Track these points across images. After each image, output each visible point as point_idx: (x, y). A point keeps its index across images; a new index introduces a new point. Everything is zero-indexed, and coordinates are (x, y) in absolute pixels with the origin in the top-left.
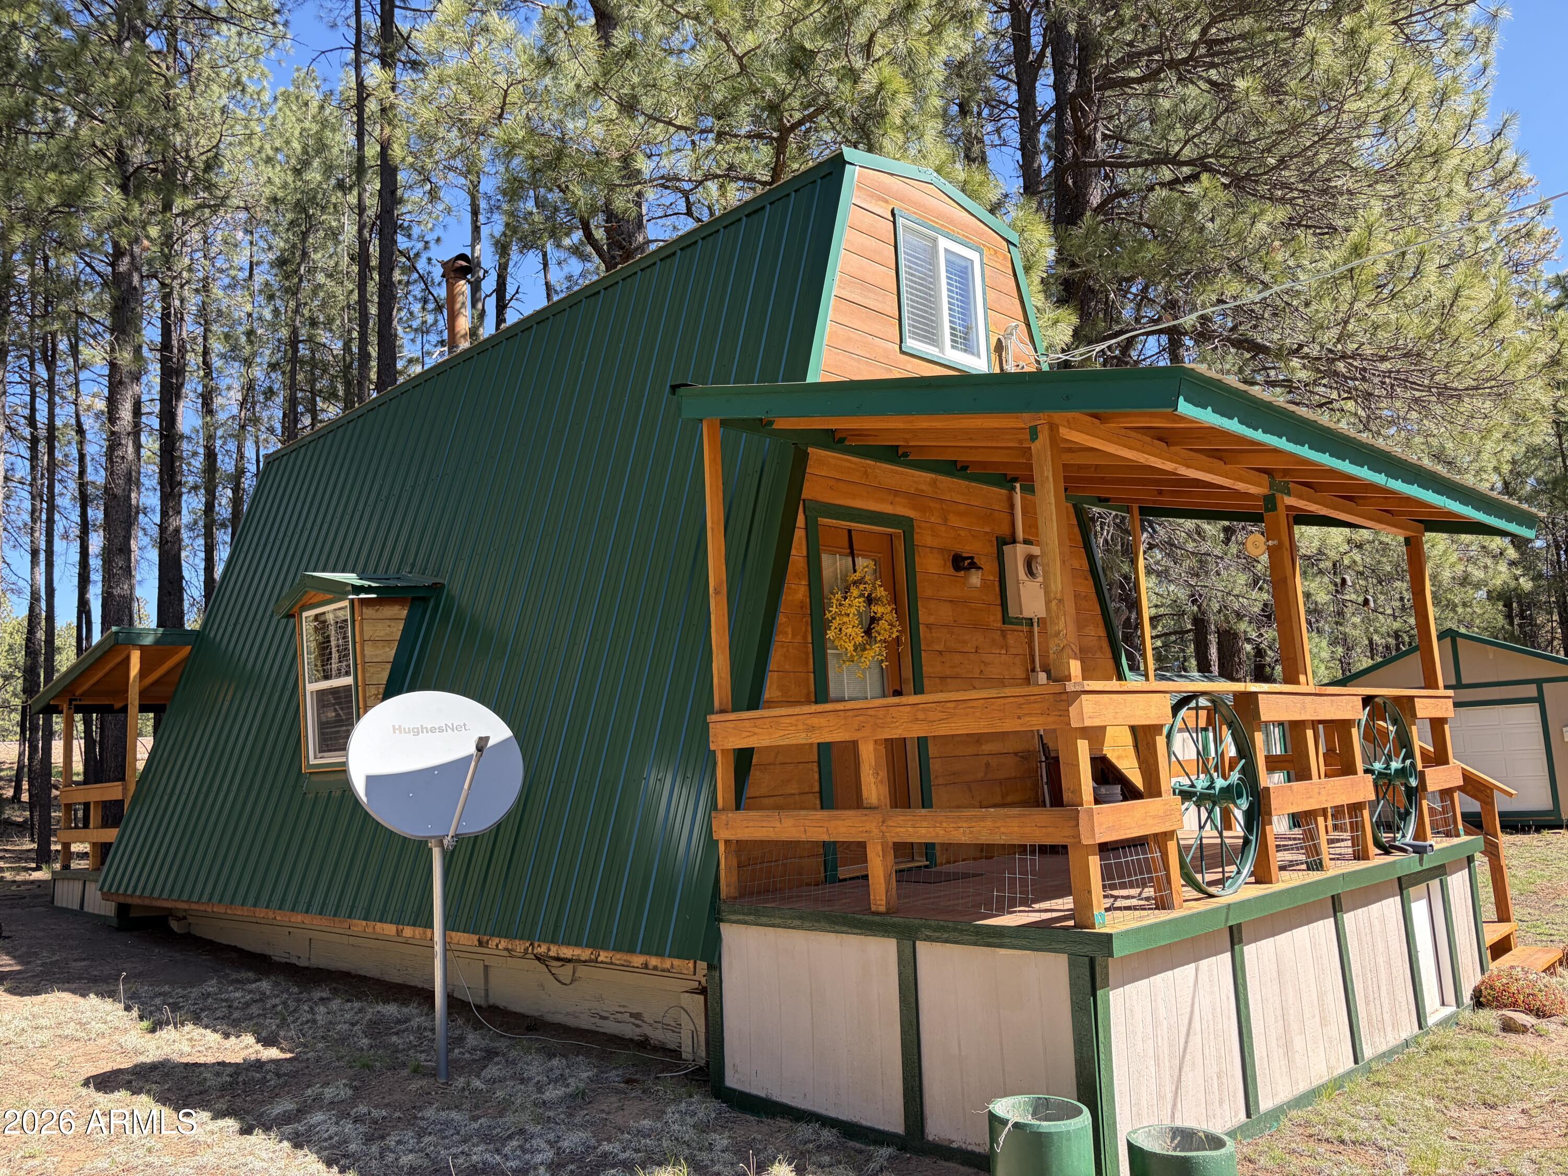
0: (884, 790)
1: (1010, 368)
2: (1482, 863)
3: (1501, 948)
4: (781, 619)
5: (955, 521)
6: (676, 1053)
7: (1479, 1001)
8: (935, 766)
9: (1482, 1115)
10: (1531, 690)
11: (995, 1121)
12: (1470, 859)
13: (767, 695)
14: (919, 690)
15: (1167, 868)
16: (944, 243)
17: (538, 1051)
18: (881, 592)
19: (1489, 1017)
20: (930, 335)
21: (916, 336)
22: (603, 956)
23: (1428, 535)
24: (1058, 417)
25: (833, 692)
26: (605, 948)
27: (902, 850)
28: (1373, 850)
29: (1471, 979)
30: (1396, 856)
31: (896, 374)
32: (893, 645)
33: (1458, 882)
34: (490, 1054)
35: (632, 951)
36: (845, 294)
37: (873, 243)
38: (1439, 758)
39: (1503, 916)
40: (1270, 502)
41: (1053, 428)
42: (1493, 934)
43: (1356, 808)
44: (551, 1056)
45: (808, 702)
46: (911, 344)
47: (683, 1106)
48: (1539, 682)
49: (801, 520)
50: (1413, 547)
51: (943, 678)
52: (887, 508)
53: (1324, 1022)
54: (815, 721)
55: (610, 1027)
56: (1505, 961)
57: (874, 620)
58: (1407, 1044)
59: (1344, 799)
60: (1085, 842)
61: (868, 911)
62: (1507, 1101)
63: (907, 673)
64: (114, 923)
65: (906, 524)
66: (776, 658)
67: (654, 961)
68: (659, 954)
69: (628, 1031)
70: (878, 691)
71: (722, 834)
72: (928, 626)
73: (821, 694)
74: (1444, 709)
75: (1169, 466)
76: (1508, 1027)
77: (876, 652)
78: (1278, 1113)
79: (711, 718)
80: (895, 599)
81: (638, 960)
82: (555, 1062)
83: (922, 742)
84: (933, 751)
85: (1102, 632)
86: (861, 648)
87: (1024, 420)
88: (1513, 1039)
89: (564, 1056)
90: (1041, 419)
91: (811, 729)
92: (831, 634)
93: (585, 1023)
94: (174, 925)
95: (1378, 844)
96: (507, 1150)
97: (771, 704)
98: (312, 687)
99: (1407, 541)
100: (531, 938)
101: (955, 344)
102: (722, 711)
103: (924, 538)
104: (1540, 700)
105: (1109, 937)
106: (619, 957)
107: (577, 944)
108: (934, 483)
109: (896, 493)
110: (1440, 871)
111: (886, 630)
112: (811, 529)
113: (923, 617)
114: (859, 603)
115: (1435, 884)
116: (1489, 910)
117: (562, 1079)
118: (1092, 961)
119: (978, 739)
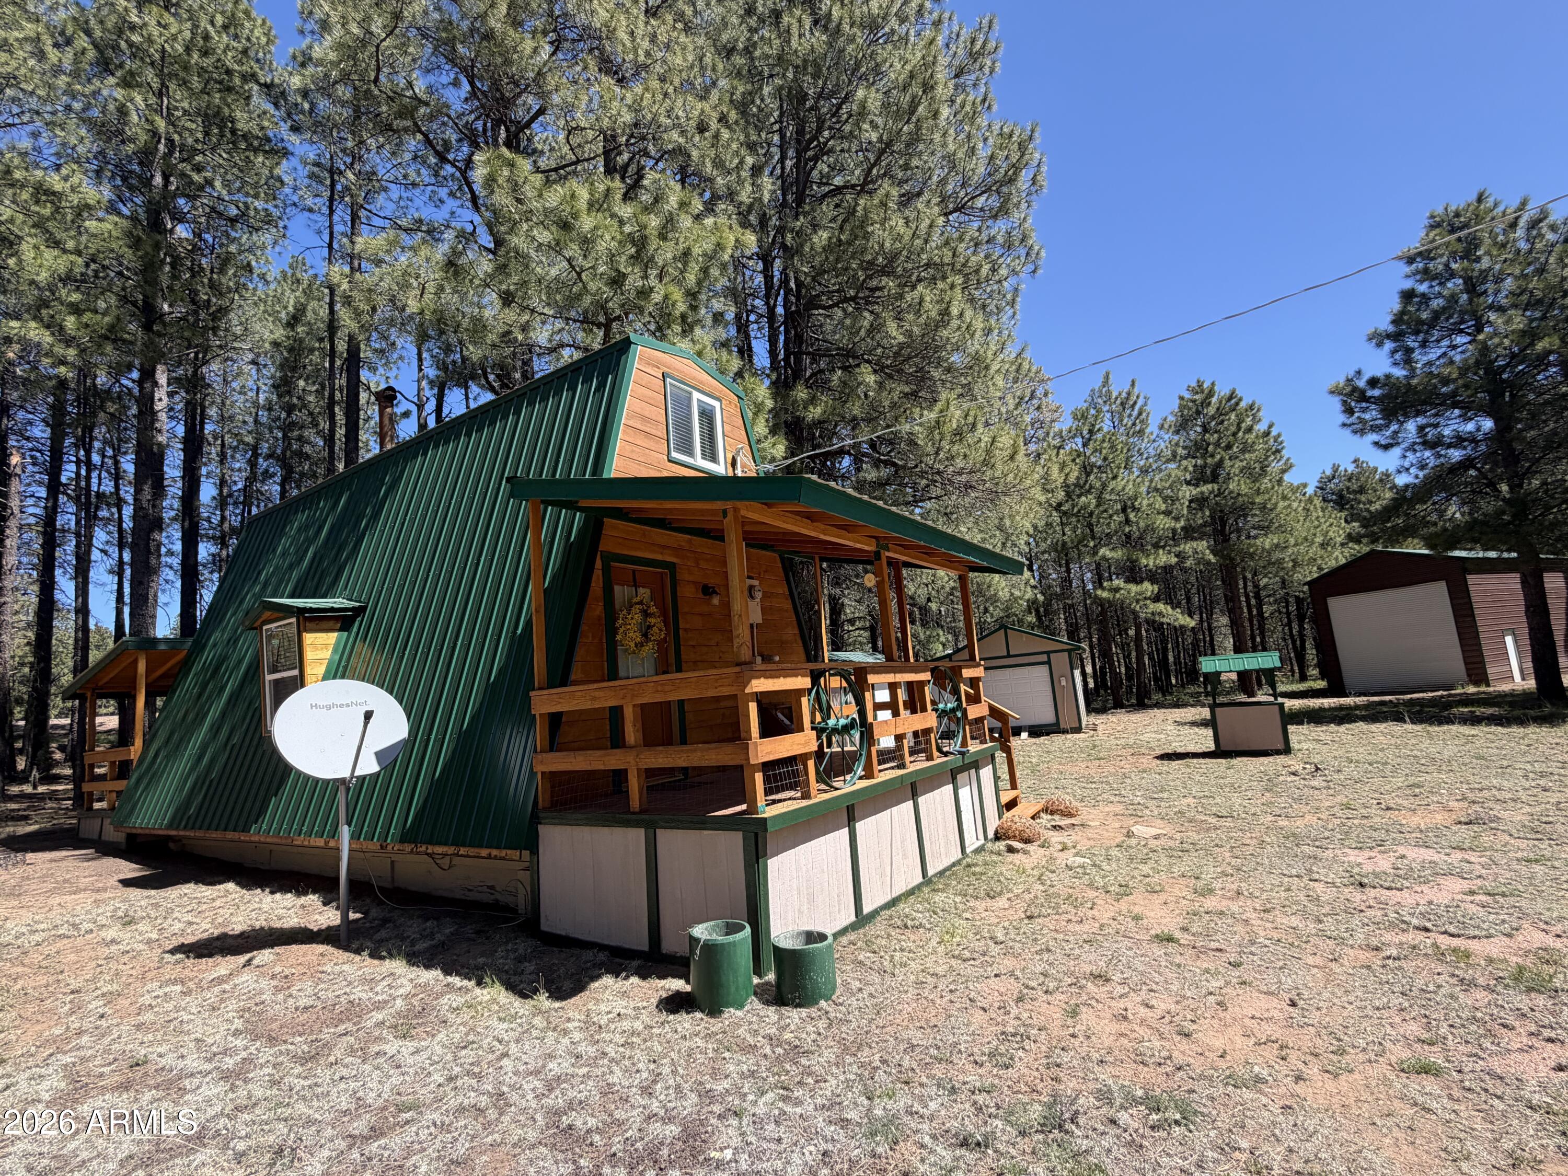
0: (640, 735)
1: (739, 473)
2: (1000, 756)
3: (1011, 805)
4: (584, 628)
5: (703, 565)
6: (514, 911)
7: (997, 837)
8: (689, 717)
9: (989, 902)
10: (1044, 658)
11: (694, 940)
12: (993, 757)
13: (573, 677)
14: (679, 670)
15: (807, 774)
16: (696, 395)
17: (419, 917)
18: (653, 609)
19: (1001, 845)
20: (690, 452)
21: (678, 450)
22: (463, 851)
23: (971, 574)
24: (739, 504)
25: (622, 673)
26: (464, 845)
27: (650, 773)
28: (936, 754)
29: (993, 824)
30: (951, 757)
31: (665, 474)
32: (660, 643)
33: (986, 773)
34: (385, 921)
35: (480, 846)
36: (630, 423)
37: (650, 393)
38: (975, 699)
39: (1014, 786)
40: (877, 555)
41: (736, 510)
42: (1006, 797)
43: (927, 731)
44: (427, 920)
45: (603, 681)
46: (675, 455)
47: (510, 946)
48: (1048, 653)
49: (598, 564)
50: (962, 579)
51: (695, 662)
52: (659, 557)
53: (905, 856)
54: (597, 694)
55: (473, 896)
56: (1014, 811)
57: (650, 627)
58: (954, 865)
59: (919, 727)
60: (753, 761)
61: (628, 812)
62: (1000, 894)
63: (672, 659)
64: (123, 847)
65: (671, 566)
66: (580, 653)
67: (495, 852)
68: (498, 847)
69: (485, 898)
70: (652, 672)
71: (539, 769)
72: (685, 630)
73: (613, 675)
74: (978, 672)
75: (813, 534)
76: (1011, 850)
77: (649, 649)
78: (875, 913)
79: (532, 694)
80: (664, 614)
81: (484, 852)
82: (428, 924)
83: (681, 703)
84: (687, 707)
85: (796, 631)
86: (639, 645)
87: (719, 505)
88: (1011, 857)
89: (437, 919)
90: (729, 505)
91: (594, 699)
92: (618, 637)
93: (458, 895)
94: (171, 845)
95: (939, 750)
96: (378, 989)
97: (575, 683)
98: (269, 677)
99: (960, 577)
100: (415, 842)
101: (704, 456)
102: (540, 689)
103: (683, 575)
104: (1048, 663)
105: (765, 819)
106: (472, 851)
107: (446, 844)
108: (690, 541)
109: (665, 547)
110: (976, 765)
111: (658, 633)
112: (606, 569)
113: (682, 625)
114: (638, 617)
115: (973, 771)
116: (1005, 784)
117: (432, 935)
118: (756, 835)
119: (717, 699)
